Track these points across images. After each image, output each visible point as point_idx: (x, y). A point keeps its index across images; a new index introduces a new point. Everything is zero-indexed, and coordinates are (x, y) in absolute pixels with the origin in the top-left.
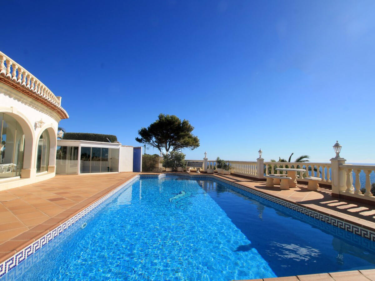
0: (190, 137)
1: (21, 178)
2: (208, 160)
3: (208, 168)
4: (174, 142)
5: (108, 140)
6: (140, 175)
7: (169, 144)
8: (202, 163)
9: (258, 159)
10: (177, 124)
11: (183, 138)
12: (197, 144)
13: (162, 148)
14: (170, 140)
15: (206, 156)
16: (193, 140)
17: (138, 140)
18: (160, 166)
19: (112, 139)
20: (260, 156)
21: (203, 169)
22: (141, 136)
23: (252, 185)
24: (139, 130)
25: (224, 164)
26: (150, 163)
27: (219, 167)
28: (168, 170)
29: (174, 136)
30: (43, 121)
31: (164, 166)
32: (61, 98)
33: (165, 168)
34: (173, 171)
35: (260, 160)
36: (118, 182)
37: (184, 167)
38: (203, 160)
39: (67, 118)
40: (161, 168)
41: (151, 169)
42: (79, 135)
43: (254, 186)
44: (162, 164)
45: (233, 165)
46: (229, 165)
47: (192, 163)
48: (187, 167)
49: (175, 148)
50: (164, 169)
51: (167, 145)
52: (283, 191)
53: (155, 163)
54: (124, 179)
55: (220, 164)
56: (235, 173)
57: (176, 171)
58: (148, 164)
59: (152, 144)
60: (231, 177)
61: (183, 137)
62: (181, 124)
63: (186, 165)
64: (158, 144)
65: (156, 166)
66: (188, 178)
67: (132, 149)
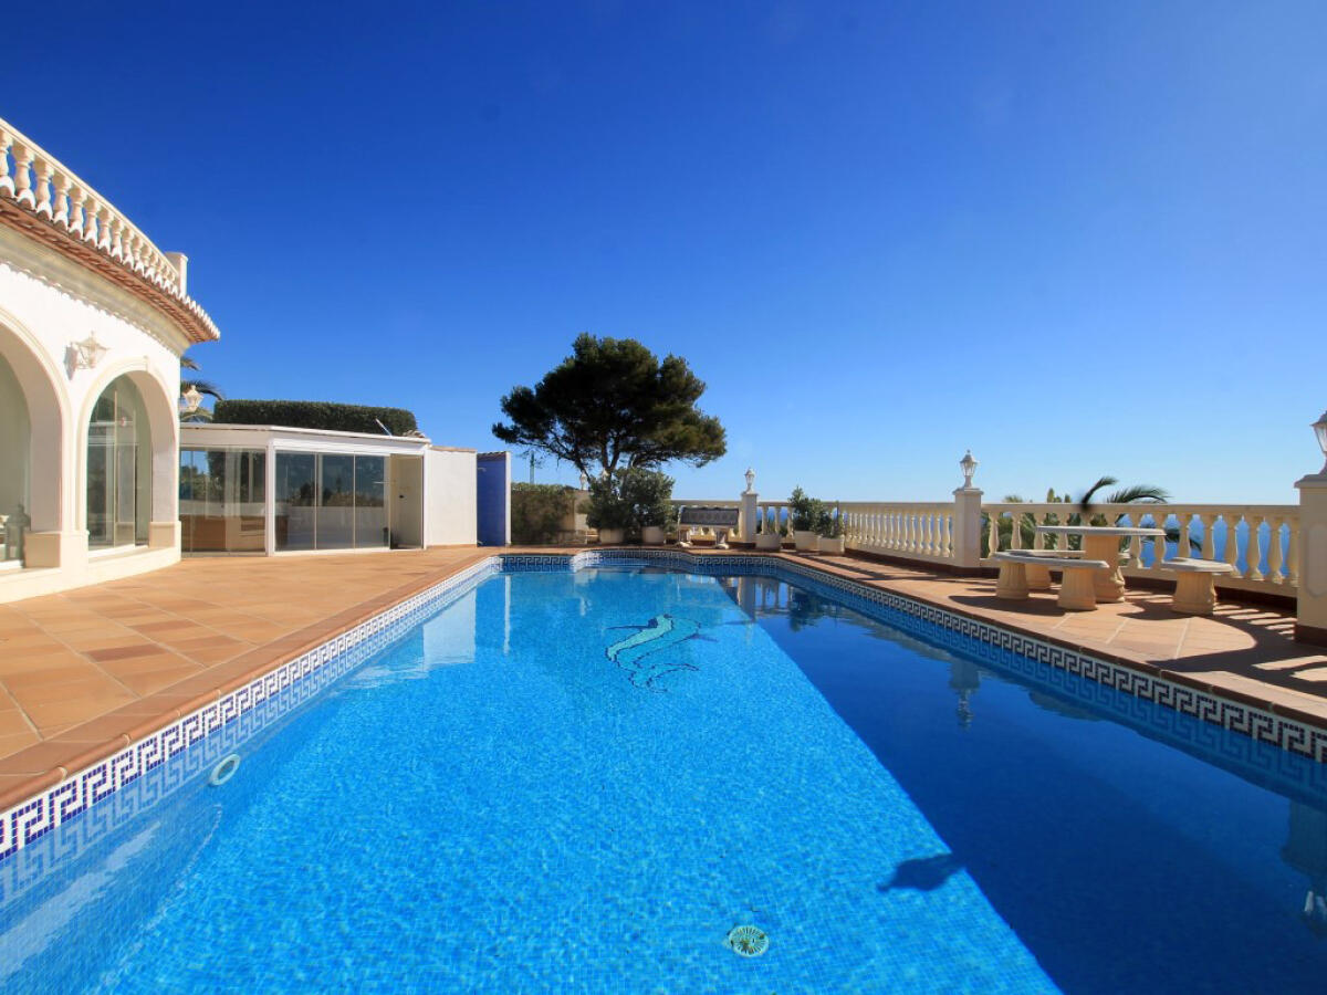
0: (692, 420)
1: (24, 566)
2: (759, 500)
3: (759, 529)
4: (631, 439)
5: (382, 426)
6: (501, 556)
7: (615, 447)
8: (737, 510)
9: (958, 492)
10: (643, 373)
11: (667, 425)
12: (716, 446)
13: (588, 461)
14: (618, 431)
15: (749, 485)
16: (702, 429)
17: (500, 432)
18: (580, 522)
19: (399, 423)
20: (968, 479)
21: (740, 534)
22: (510, 418)
23: (940, 592)
24: (505, 398)
25: (821, 513)
26: (541, 512)
27: (801, 525)
28: (608, 536)
29: (631, 418)
30: (99, 340)
31: (592, 523)
32: (184, 260)
33: (599, 531)
34: (627, 541)
35: (968, 496)
36: (412, 580)
37: (668, 528)
38: (740, 499)
39: (212, 337)
40: (582, 532)
41: (546, 535)
42: (271, 408)
43: (946, 597)
44: (586, 516)
45: (853, 519)
46: (839, 517)
47: (699, 513)
48: (679, 526)
49: (637, 458)
50: (593, 533)
51: (608, 450)
52: (1072, 614)
53: (560, 513)
54: (436, 570)
55: (803, 514)
56: (863, 549)
57: (639, 541)
58: (536, 518)
59: (551, 448)
60: (848, 562)
61: (667, 419)
62: (656, 372)
63: (675, 518)
64: (575, 446)
65: (566, 523)
66: (684, 566)
67: (473, 459)
